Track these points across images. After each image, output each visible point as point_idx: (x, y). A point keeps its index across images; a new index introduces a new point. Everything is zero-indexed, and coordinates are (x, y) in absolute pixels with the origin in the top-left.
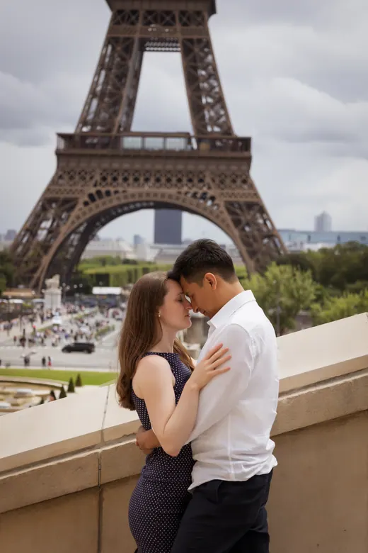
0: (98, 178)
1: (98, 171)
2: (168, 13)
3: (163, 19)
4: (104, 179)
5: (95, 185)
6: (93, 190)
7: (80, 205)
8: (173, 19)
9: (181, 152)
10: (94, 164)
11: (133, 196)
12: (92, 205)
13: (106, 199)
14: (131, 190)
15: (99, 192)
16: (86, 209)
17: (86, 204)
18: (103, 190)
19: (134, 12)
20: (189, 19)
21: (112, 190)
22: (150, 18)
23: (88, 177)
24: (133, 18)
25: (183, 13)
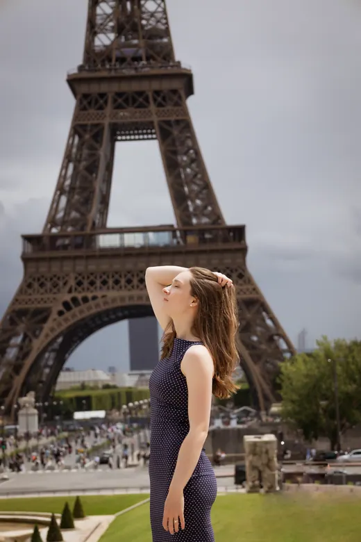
0: (72, 283)
1: (72, 276)
2: (141, 93)
3: (134, 101)
4: (79, 284)
5: (70, 291)
6: (68, 297)
7: (54, 315)
8: (147, 99)
9: (166, 247)
10: (68, 267)
11: (114, 300)
12: (68, 314)
13: (83, 306)
14: (112, 294)
15: (74, 300)
16: (61, 319)
17: (61, 313)
18: (80, 296)
19: (102, 95)
20: (164, 99)
21: (90, 295)
22: (120, 101)
23: (61, 283)
24: (101, 102)
25: (157, 93)
